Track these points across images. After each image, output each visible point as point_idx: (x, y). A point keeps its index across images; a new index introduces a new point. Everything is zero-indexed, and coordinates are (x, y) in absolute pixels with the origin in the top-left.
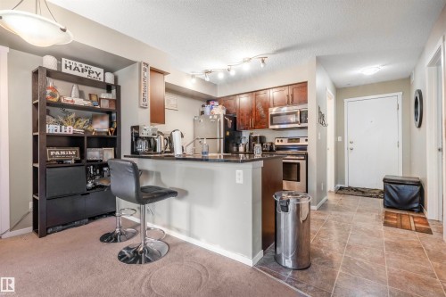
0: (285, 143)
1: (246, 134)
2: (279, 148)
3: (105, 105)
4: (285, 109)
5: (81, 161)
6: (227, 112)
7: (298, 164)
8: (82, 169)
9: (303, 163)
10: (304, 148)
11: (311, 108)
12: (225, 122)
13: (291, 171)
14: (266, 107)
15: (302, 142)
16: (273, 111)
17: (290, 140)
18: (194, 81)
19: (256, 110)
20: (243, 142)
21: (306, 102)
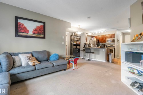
0: (110, 46)
1: (101, 44)
2: (108, 47)
3: (78, 39)
4: (110, 39)
5: (76, 48)
6: (97, 39)
7: (113, 50)
8: (76, 49)
9: (114, 50)
10: (114, 47)
11: (116, 39)
12: (97, 41)
13: (111, 51)
14: (106, 38)
15: (114, 46)
16: (107, 39)
17: (111, 45)
18: (91, 33)
19: (104, 39)
20: (100, 45)
21: (114, 38)
